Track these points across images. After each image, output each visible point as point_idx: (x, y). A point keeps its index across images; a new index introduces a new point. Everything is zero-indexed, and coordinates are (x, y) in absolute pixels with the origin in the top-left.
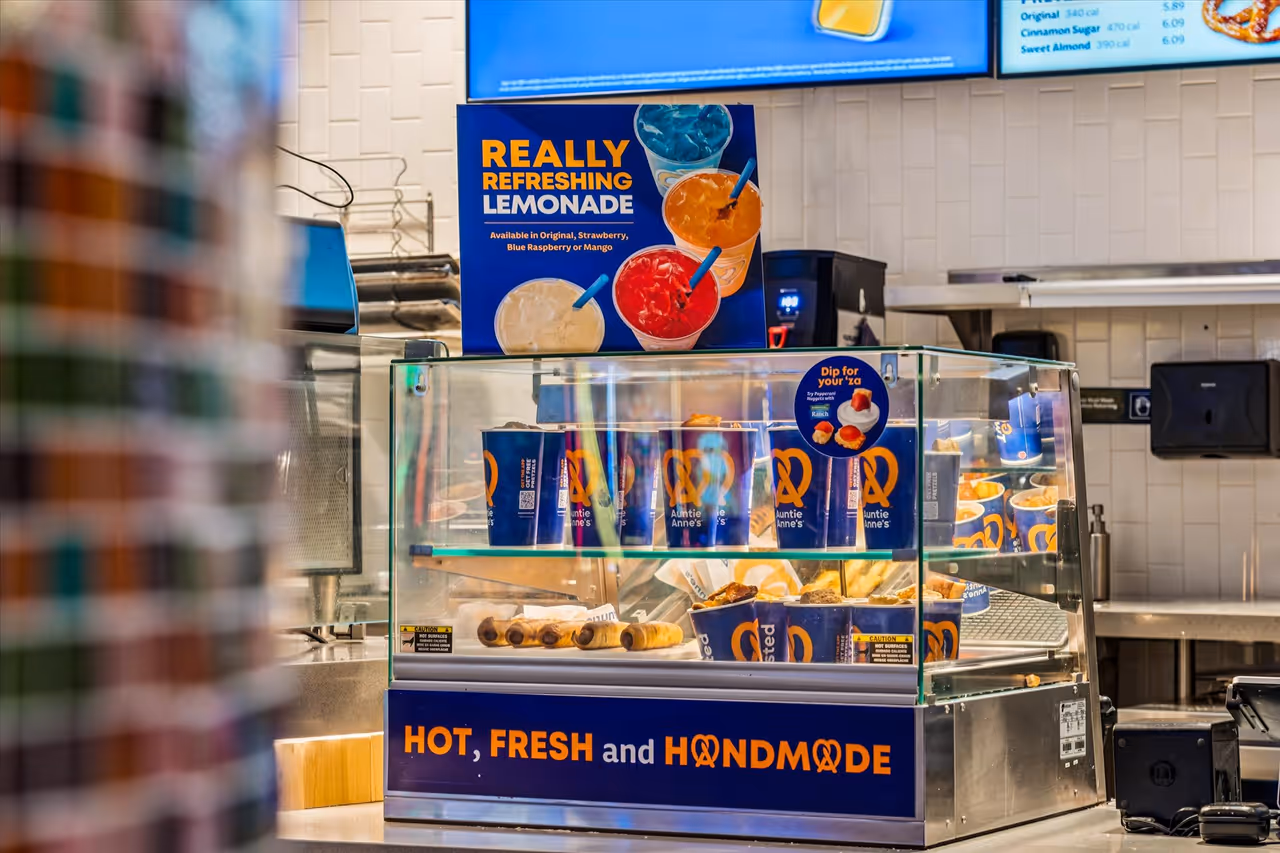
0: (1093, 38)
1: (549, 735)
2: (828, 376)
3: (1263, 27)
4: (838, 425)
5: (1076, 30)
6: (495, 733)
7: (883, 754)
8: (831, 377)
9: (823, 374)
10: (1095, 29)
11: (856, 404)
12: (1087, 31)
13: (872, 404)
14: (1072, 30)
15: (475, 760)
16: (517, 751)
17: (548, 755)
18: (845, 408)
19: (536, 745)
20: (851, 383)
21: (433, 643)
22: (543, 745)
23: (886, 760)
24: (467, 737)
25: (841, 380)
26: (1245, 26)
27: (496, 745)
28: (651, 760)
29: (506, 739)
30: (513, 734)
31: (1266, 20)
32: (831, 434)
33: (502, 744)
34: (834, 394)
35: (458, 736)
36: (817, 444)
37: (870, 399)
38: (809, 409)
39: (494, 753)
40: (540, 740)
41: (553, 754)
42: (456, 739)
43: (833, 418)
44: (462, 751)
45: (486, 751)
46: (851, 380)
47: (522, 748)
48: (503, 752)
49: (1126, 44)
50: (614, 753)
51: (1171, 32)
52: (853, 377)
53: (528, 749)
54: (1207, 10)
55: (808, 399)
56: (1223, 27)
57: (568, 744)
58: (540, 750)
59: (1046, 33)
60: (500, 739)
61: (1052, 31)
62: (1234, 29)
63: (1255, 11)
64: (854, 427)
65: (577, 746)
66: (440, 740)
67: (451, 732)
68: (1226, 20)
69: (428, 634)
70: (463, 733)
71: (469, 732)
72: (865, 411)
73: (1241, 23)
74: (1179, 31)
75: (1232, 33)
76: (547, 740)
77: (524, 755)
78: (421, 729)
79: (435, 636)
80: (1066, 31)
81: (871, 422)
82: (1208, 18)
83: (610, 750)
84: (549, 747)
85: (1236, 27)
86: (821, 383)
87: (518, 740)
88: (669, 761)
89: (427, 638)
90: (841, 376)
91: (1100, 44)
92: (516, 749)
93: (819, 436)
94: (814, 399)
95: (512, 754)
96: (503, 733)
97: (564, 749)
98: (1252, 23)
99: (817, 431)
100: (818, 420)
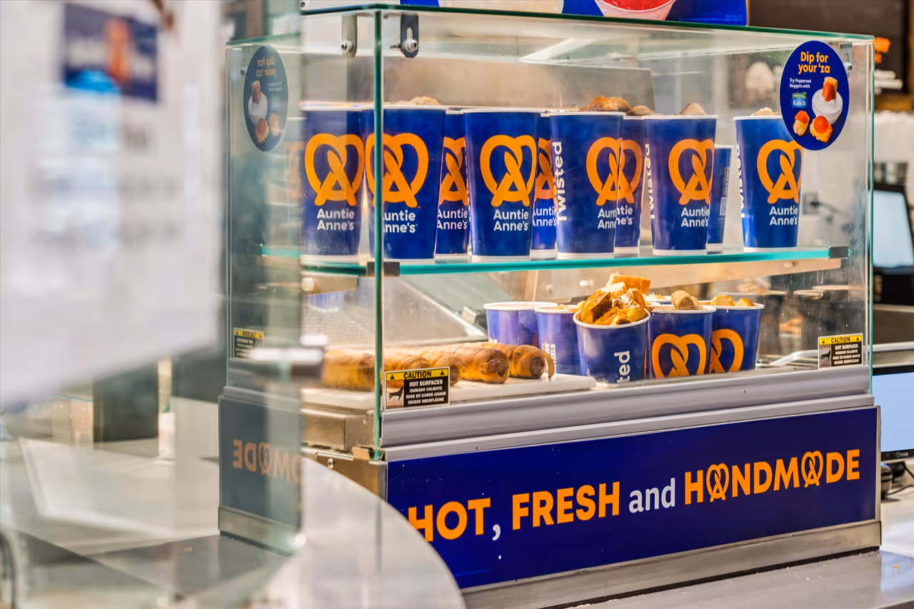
1: (575, 492)
2: (806, 63)
4: (812, 115)
6: (518, 499)
7: (854, 459)
8: (809, 63)
9: (802, 60)
11: (827, 92)
13: (838, 94)
15: (495, 539)
16: (542, 518)
17: (575, 516)
18: (818, 97)
19: (563, 505)
20: (822, 71)
21: (426, 392)
22: (569, 505)
23: (856, 464)
24: (485, 510)
25: (816, 67)
27: (518, 513)
28: (672, 503)
29: (529, 505)
30: (538, 496)
32: (807, 124)
33: (525, 512)
34: (810, 81)
35: (474, 511)
36: (797, 135)
37: (836, 89)
38: (791, 97)
39: (516, 525)
40: (567, 499)
41: (580, 513)
42: (471, 514)
43: (808, 108)
44: (479, 530)
45: (507, 524)
46: (822, 67)
47: (546, 512)
48: (527, 521)
50: (639, 502)
52: (824, 64)
53: (554, 513)
55: (791, 86)
57: (595, 498)
58: (567, 512)
60: (523, 505)
64: (824, 118)
65: (604, 499)
66: (452, 521)
67: (466, 506)
69: (419, 380)
70: (480, 505)
71: (487, 502)
72: (832, 101)
76: (573, 499)
77: (549, 521)
78: (429, 509)
79: (427, 383)
81: (837, 113)
83: (635, 498)
84: (576, 506)
86: (801, 68)
87: (543, 503)
88: (688, 501)
89: (419, 387)
90: (815, 63)
92: (541, 514)
93: (799, 128)
94: (796, 87)
95: (536, 523)
96: (524, 498)
97: (590, 504)
99: (797, 121)
100: (798, 109)
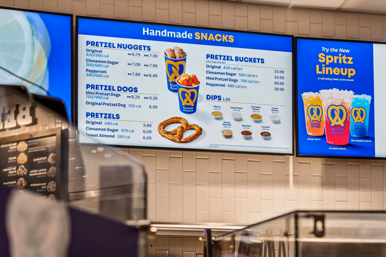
0: (116, 133)
3: (181, 137)
5: (109, 130)
10: (117, 130)
12: (113, 131)
14: (107, 130)
26: (175, 136)
31: (183, 135)
49: (128, 137)
51: (146, 135)
54: (160, 129)
56: (166, 135)
59: (96, 129)
61: (99, 129)
62: (171, 137)
63: (178, 131)
68: (168, 133)
73: (173, 135)
74: (149, 135)
75: (170, 138)
80: (105, 130)
82: (161, 131)
85: (171, 136)
91: (119, 136)
98: (177, 135)
